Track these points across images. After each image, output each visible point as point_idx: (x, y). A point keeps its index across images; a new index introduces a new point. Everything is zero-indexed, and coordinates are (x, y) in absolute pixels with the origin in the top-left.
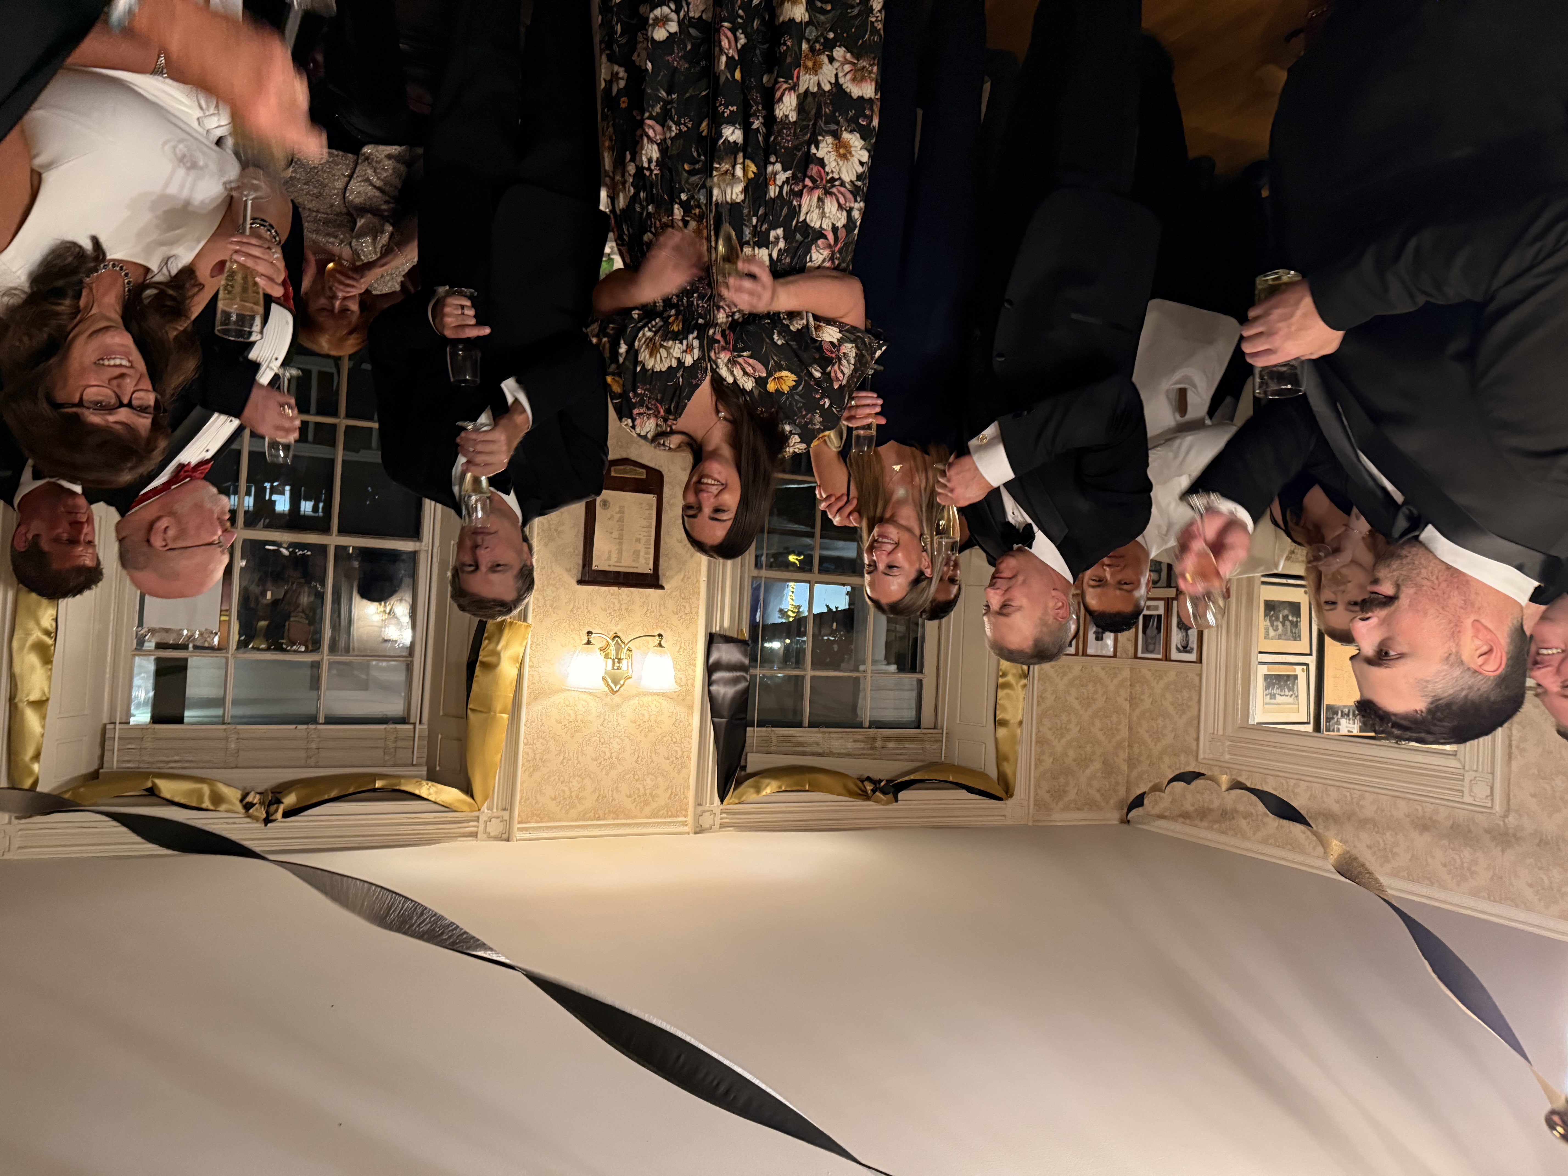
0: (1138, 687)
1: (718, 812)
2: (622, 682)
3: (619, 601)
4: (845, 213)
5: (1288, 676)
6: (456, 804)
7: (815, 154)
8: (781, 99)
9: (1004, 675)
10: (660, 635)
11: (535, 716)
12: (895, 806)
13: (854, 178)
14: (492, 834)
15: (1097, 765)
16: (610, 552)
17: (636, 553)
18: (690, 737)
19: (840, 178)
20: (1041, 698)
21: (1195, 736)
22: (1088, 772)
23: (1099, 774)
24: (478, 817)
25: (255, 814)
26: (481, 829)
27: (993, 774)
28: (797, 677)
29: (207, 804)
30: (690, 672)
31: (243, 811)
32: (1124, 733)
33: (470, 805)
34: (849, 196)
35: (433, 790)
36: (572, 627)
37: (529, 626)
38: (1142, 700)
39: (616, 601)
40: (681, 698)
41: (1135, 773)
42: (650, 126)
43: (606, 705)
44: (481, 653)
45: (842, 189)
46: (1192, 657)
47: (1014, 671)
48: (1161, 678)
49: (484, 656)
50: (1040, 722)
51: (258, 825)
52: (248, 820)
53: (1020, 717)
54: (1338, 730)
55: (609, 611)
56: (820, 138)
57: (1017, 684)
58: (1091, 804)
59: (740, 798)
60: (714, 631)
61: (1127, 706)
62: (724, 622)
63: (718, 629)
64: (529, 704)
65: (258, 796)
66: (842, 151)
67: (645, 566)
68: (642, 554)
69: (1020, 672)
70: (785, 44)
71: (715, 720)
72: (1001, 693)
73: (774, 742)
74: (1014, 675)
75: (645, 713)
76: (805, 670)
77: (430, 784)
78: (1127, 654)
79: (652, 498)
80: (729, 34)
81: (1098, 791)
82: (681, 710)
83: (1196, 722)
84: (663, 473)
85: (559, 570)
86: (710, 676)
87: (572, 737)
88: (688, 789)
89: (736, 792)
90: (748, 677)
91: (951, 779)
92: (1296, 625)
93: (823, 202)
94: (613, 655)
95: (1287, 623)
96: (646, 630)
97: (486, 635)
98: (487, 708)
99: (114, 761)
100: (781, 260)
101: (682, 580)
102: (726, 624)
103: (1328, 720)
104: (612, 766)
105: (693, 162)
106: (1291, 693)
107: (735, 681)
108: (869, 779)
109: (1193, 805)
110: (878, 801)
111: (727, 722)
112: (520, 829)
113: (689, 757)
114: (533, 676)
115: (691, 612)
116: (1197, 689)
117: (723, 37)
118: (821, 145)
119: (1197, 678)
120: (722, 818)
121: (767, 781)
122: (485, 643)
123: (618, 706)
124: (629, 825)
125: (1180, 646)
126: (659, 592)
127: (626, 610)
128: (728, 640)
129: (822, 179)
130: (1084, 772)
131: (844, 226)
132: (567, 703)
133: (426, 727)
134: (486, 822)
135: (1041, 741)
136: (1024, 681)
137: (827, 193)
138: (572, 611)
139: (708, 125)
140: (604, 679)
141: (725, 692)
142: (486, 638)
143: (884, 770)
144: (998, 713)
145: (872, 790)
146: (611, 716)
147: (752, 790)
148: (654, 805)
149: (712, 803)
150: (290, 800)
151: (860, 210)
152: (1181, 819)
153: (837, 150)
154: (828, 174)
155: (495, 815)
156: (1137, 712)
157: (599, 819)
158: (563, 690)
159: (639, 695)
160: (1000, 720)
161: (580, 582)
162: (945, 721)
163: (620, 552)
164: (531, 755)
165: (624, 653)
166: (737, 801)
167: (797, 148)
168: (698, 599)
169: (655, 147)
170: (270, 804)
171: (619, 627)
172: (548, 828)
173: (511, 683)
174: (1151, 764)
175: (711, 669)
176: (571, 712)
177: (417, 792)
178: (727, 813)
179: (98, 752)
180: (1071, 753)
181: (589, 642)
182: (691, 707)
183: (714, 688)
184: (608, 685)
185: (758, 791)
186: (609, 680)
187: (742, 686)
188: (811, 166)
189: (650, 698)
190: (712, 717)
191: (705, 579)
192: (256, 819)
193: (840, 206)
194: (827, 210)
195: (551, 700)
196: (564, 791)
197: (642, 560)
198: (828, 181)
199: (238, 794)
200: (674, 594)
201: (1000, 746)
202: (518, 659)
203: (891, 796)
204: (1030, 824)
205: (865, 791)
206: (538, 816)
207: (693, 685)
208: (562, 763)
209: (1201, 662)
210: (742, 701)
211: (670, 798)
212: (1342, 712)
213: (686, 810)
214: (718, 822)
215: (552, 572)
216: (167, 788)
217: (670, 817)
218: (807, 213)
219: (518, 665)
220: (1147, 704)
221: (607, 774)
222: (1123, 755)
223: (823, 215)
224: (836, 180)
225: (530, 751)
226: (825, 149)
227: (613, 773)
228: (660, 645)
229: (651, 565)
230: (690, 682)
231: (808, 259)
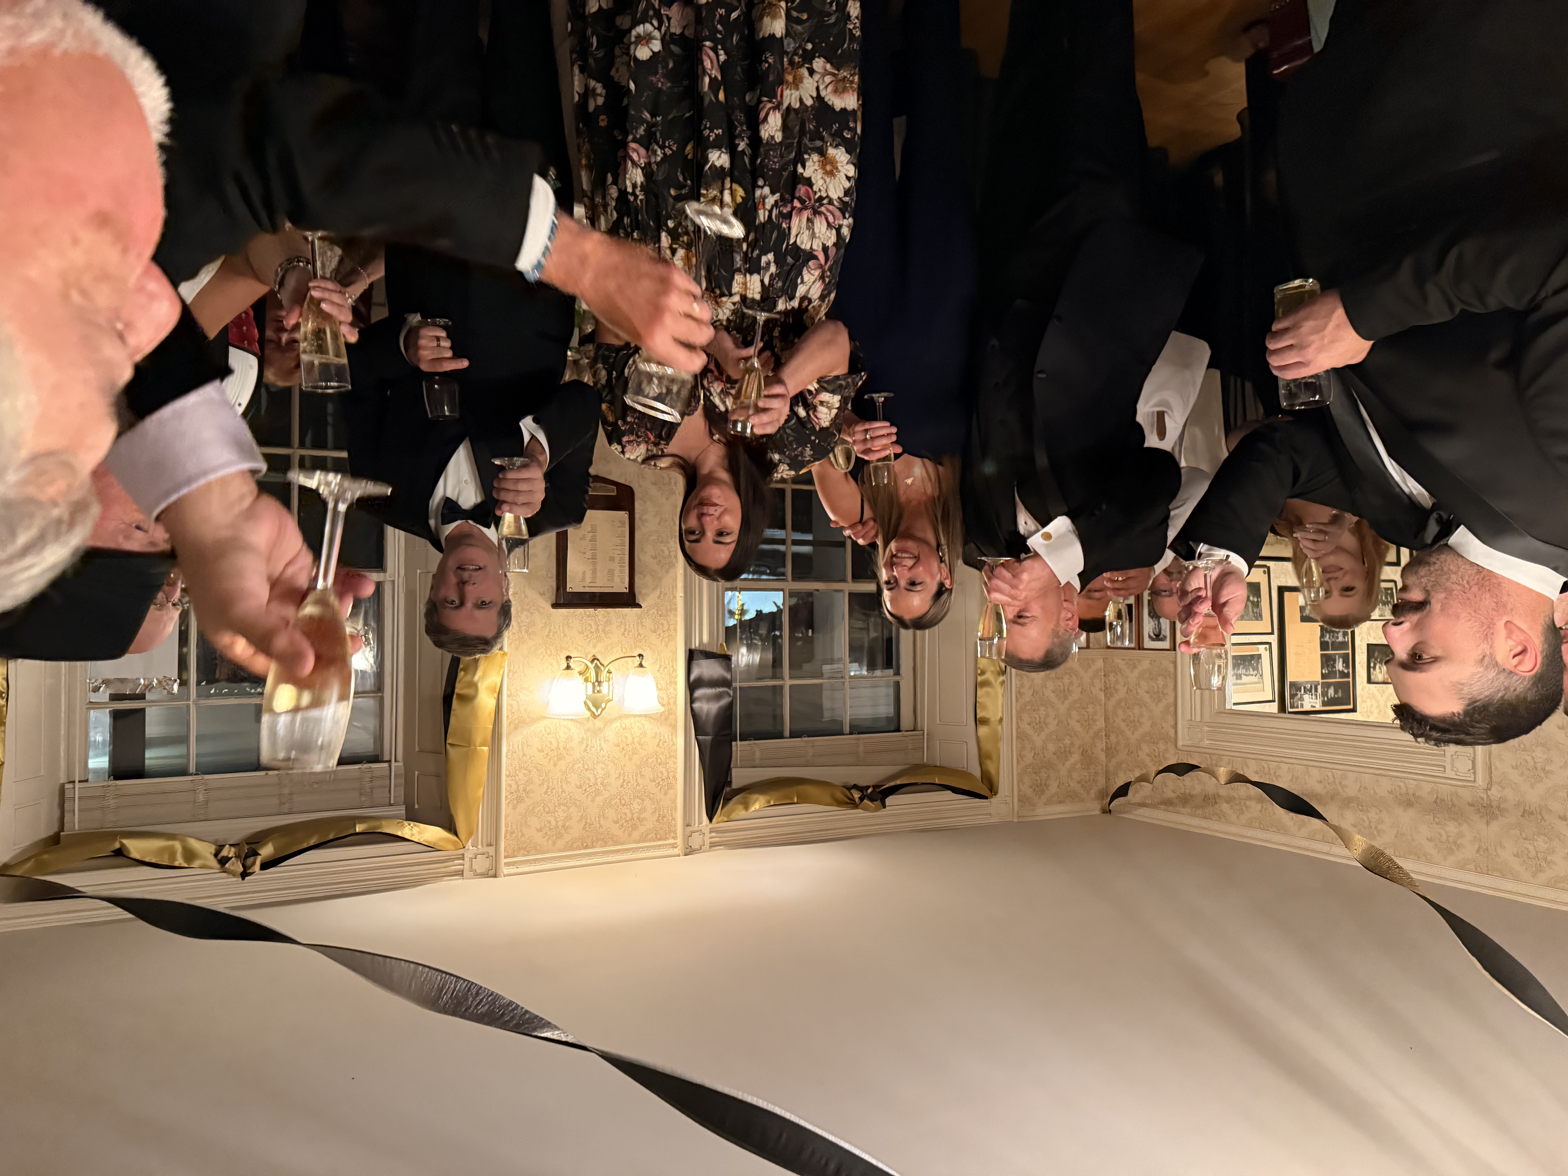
0: (1112, 678)
1: (707, 831)
2: (603, 705)
3: (596, 622)
4: (834, 231)
5: (1252, 656)
6: (440, 844)
7: (802, 174)
8: (765, 119)
9: (983, 673)
10: (640, 655)
11: (516, 747)
12: (883, 812)
13: (841, 195)
14: (479, 871)
15: (1075, 757)
16: (584, 573)
17: (611, 572)
18: (675, 757)
19: (827, 196)
20: (1020, 694)
21: (1172, 723)
22: (1068, 764)
23: (1078, 766)
24: (463, 855)
25: (232, 868)
26: (467, 866)
27: (977, 773)
28: (774, 687)
29: (180, 861)
30: (672, 690)
31: (218, 866)
32: (1101, 723)
33: (454, 843)
34: (838, 213)
35: (415, 830)
36: (549, 652)
37: (505, 654)
38: (1116, 690)
39: (593, 623)
40: (665, 718)
41: (1114, 762)
42: (635, 150)
43: (588, 730)
44: (458, 685)
45: (831, 207)
46: (1166, 644)
47: (992, 668)
48: (1135, 667)
49: (461, 689)
50: (1019, 718)
51: (235, 879)
52: (224, 875)
53: (1000, 715)
54: (1302, 706)
55: (585, 634)
56: (806, 156)
57: (996, 682)
58: (1072, 796)
59: (728, 816)
60: (693, 647)
61: (1102, 696)
62: (703, 638)
63: (697, 645)
64: (508, 734)
65: (233, 849)
66: (828, 168)
67: (620, 585)
68: (617, 573)
69: (998, 669)
70: (767, 62)
71: (700, 737)
72: (980, 692)
73: (758, 755)
74: (992, 672)
75: (629, 735)
76: (782, 678)
77: (412, 824)
78: (1099, 644)
79: (624, 515)
80: (711, 54)
81: (1079, 783)
82: (665, 731)
83: (1172, 709)
84: (634, 489)
85: (532, 595)
86: (691, 694)
87: (555, 765)
88: (676, 810)
89: (724, 810)
90: (731, 693)
91: (937, 782)
92: (1257, 605)
93: (813, 223)
94: (593, 679)
95: (1249, 604)
96: (624, 650)
97: (461, 666)
98: (467, 742)
99: (75, 823)
100: (773, 285)
101: (659, 597)
102: (705, 639)
103: (1292, 696)
104: (598, 793)
105: (680, 186)
106: (1256, 672)
107: (718, 697)
108: (855, 787)
109: (1174, 792)
110: (866, 809)
111: (713, 739)
112: (507, 864)
113: (675, 778)
114: (511, 706)
115: (669, 629)
116: (1172, 676)
117: (705, 58)
118: (807, 164)
119: (1172, 666)
120: (711, 838)
121: (755, 796)
122: (461, 674)
123: (600, 730)
124: (617, 851)
125: (1152, 635)
126: (636, 610)
127: (604, 631)
128: (708, 655)
129: (810, 199)
130: (1064, 765)
131: (834, 244)
132: (548, 730)
133: (401, 764)
134: (471, 859)
135: (1022, 736)
136: (1002, 678)
137: (816, 212)
138: (548, 636)
139: (693, 147)
140: (585, 703)
141: (709, 708)
142: (462, 670)
143: (869, 775)
144: (978, 711)
145: (860, 798)
146: (594, 741)
147: (740, 807)
148: (642, 829)
149: (700, 823)
150: (267, 851)
151: (848, 226)
152: (1162, 807)
153: (823, 167)
154: (815, 193)
155: (480, 851)
156: (1112, 702)
157: (587, 847)
158: (544, 718)
159: (620, 717)
160: (981, 718)
161: (555, 605)
162: (925, 723)
163: (594, 571)
164: (514, 787)
165: (603, 676)
166: (726, 819)
167: (783, 168)
168: (676, 616)
169: (639, 171)
170: (247, 857)
171: (597, 649)
172: (535, 860)
173: (490, 715)
174: (1130, 753)
175: (692, 686)
176: (553, 740)
177: (399, 834)
178: (717, 832)
179: (57, 813)
180: (1051, 747)
181: (568, 667)
182: (674, 727)
183: (696, 705)
184: (589, 709)
185: (747, 808)
186: (590, 704)
187: (725, 701)
188: (800, 186)
189: (633, 720)
190: (696, 735)
191: (682, 595)
192: (232, 873)
193: (829, 225)
194: (817, 230)
195: (532, 729)
196: (549, 822)
197: (617, 580)
198: (816, 201)
199: (212, 849)
200: (651, 612)
201: (982, 745)
202: (495, 690)
203: (878, 803)
204: (1016, 820)
205: (852, 800)
206: (524, 849)
207: (675, 703)
208: (546, 793)
209: (1175, 649)
210: (726, 716)
211: (658, 820)
212: (1305, 688)
213: (675, 832)
214: (707, 841)
215: (526, 597)
216: (135, 847)
217: (659, 840)
218: (797, 236)
219: (496, 695)
220: (1122, 692)
221: (593, 801)
222: (1101, 745)
223: (813, 236)
224: (824, 199)
225: (513, 783)
226: (811, 168)
227: (599, 799)
228: (641, 665)
229: (627, 585)
230: (672, 701)
231: (799, 281)
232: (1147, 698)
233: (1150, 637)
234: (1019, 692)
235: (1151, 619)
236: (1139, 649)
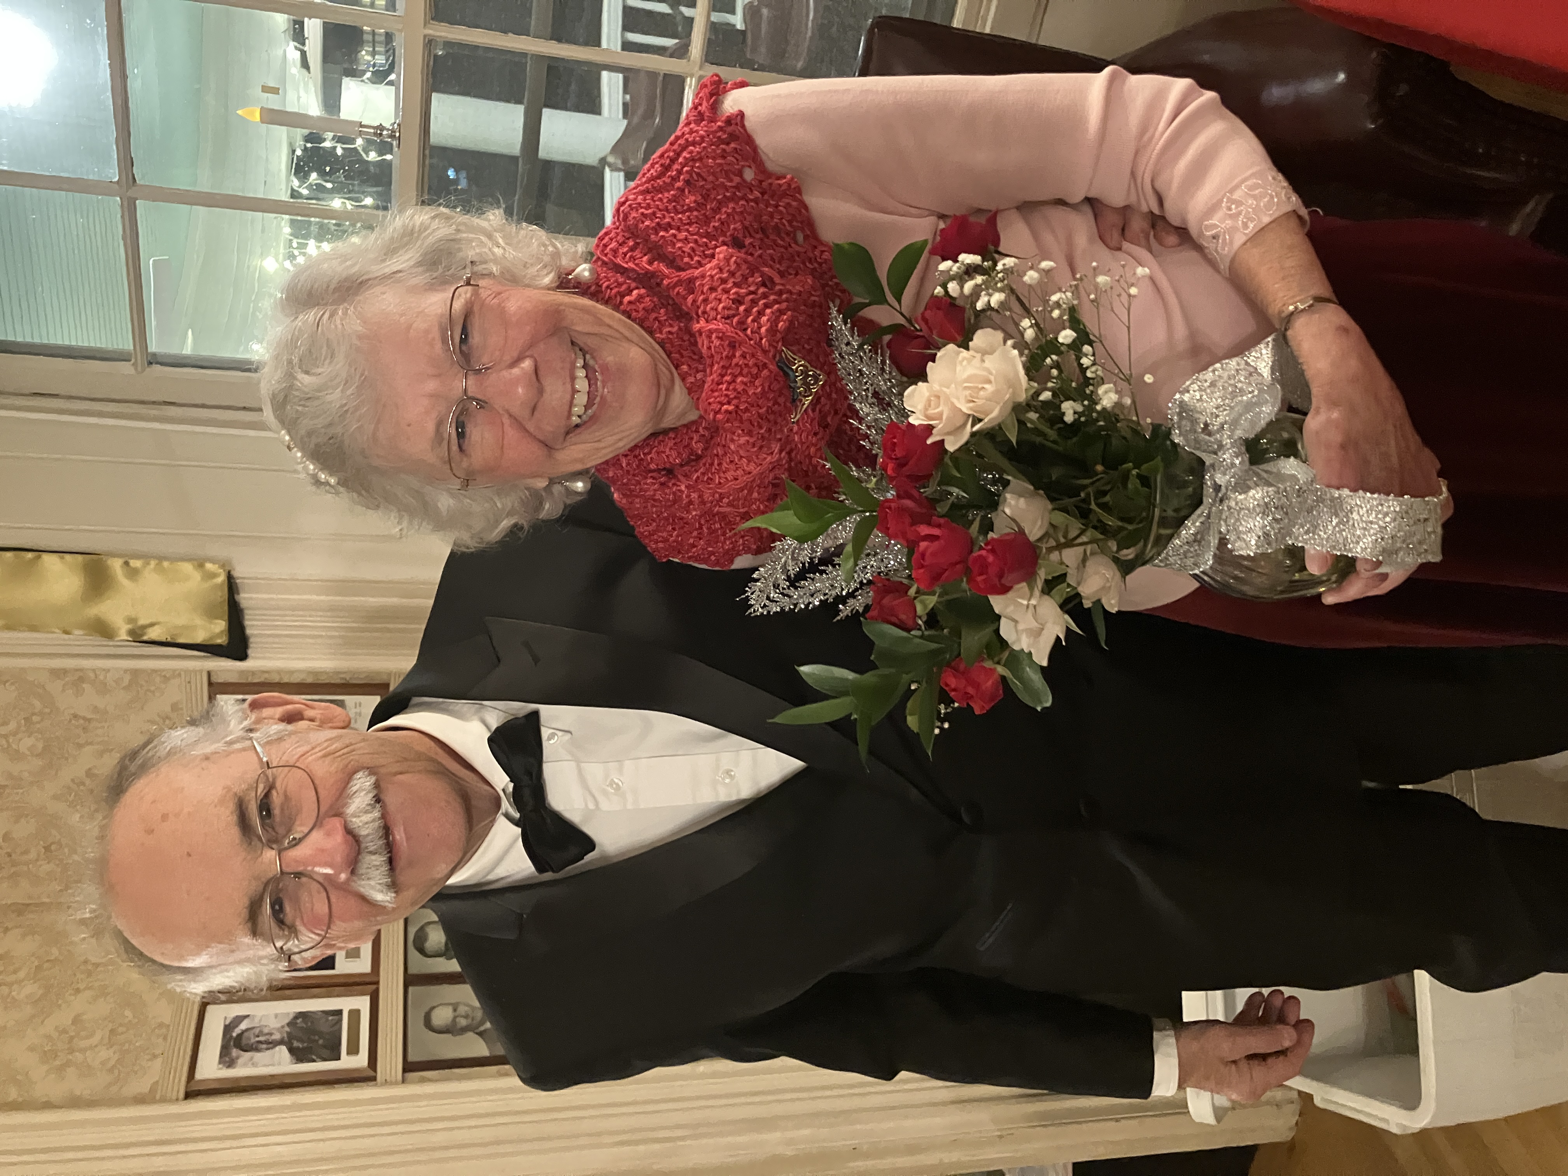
46: (208, 1069)
83: (14, 1097)
119: (141, 1090)
125: (243, 1026)
209: (193, 1094)
232: (62, 1018)
234: (81, 679)
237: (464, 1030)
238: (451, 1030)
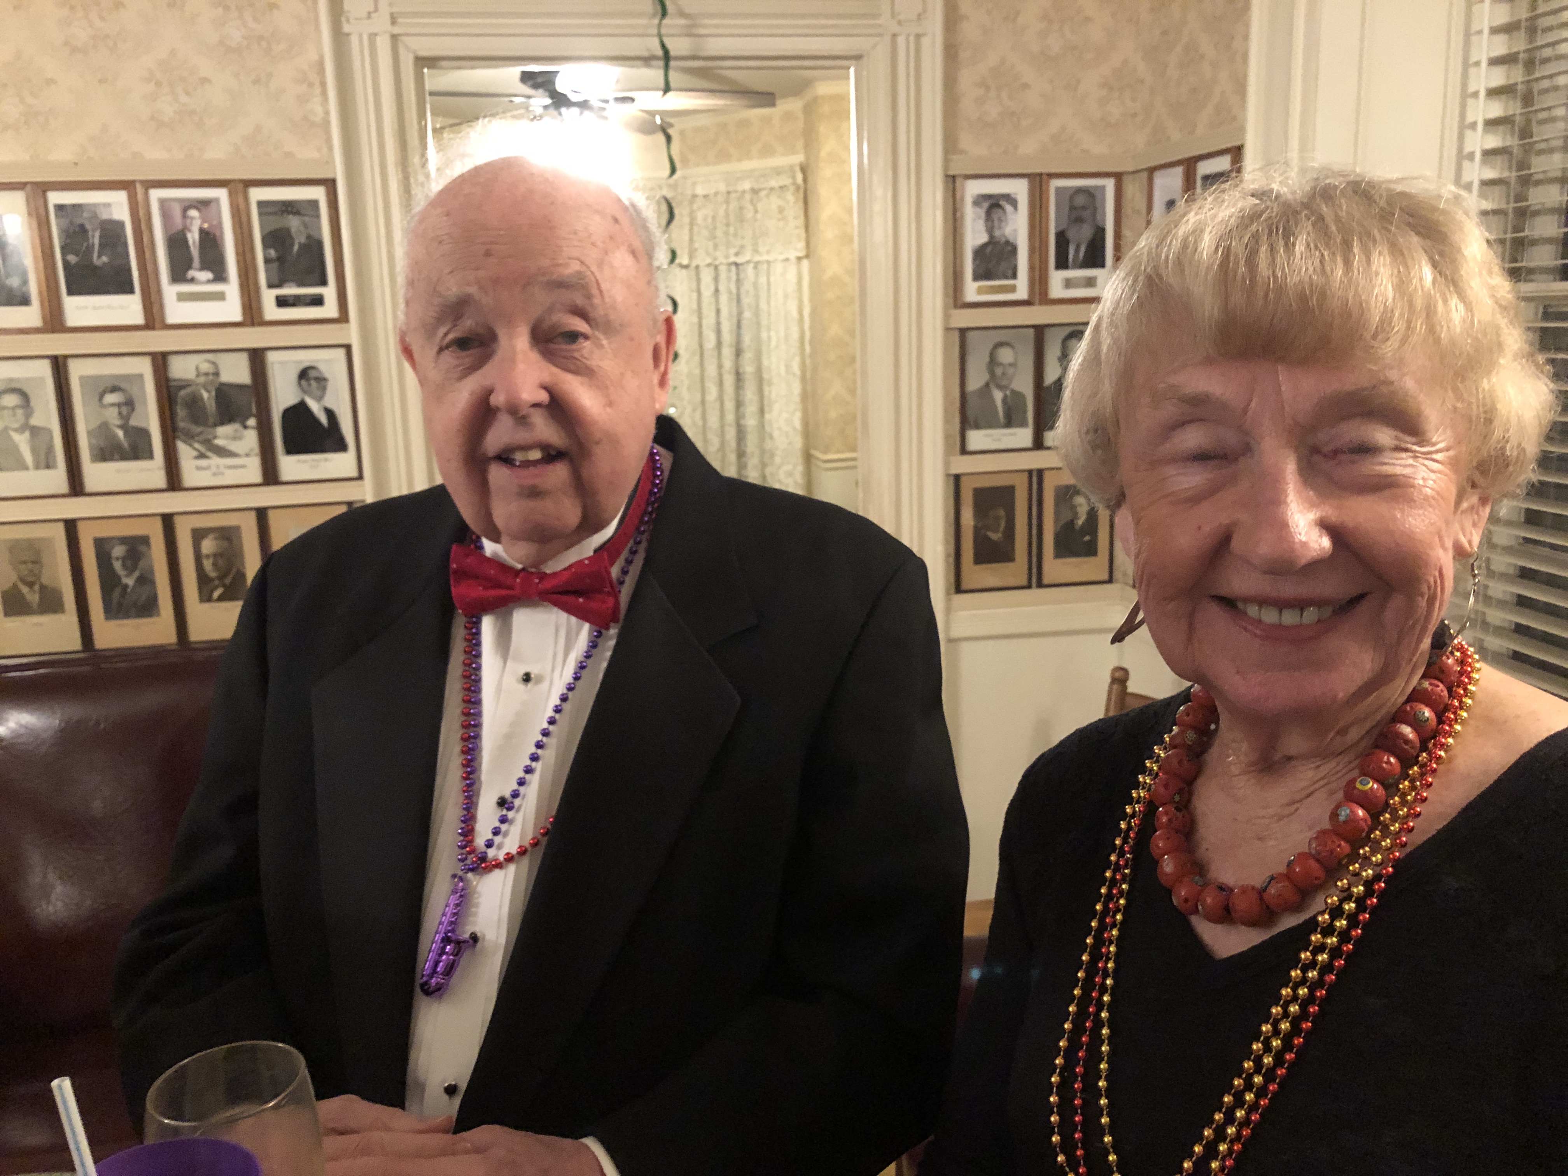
46: (973, 187)
48: (1057, 138)
119: (958, 144)
209: (952, 180)
232: (1028, 73)
233: (1014, 202)
235: (1011, 240)
236: (1041, 175)
237: (992, 373)
238: (993, 362)
